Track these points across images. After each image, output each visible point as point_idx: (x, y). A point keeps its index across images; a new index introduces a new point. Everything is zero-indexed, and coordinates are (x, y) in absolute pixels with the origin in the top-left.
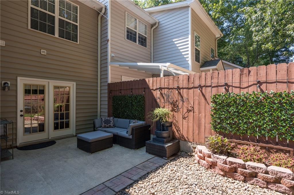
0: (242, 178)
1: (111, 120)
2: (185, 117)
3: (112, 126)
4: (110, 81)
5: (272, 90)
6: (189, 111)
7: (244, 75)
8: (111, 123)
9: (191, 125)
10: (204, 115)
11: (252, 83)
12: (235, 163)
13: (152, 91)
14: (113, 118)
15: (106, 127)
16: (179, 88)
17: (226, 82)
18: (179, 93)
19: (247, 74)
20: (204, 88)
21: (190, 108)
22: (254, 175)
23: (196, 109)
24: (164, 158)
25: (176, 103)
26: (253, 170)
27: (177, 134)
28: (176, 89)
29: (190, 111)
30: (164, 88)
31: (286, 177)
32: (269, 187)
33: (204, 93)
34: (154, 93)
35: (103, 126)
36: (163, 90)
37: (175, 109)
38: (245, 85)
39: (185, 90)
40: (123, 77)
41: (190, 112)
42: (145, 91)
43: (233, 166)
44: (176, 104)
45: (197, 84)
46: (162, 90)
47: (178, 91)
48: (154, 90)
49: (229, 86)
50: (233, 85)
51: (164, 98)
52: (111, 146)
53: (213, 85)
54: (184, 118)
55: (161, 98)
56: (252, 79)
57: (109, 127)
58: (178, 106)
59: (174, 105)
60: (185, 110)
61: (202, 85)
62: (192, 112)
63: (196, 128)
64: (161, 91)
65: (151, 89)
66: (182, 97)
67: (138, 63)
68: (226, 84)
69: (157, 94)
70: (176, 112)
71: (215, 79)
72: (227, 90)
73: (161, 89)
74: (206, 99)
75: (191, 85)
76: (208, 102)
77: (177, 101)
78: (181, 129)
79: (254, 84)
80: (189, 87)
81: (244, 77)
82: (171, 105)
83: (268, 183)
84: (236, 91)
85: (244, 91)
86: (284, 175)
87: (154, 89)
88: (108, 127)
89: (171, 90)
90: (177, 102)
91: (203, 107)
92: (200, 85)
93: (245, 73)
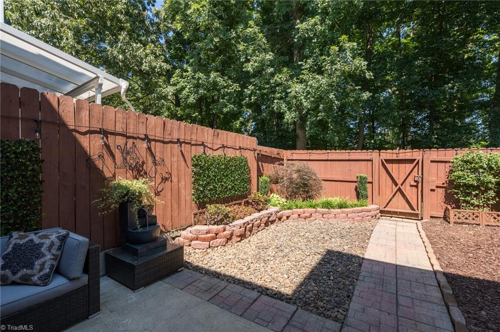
0: (249, 233)
2: (158, 192)
5: (230, 154)
6: (164, 180)
7: (215, 137)
9: (169, 203)
10: (184, 183)
11: (219, 146)
13: (74, 133)
16: (148, 140)
17: (203, 141)
19: (217, 136)
20: (183, 145)
21: (166, 176)
23: (175, 177)
24: (179, 270)
25: (142, 166)
28: (143, 139)
29: (167, 179)
30: (114, 134)
32: (259, 230)
33: (184, 154)
34: (84, 141)
36: (112, 137)
38: (215, 147)
39: (158, 144)
41: (167, 181)
43: (245, 226)
44: (143, 169)
45: (175, 136)
46: (107, 138)
47: (148, 145)
48: (85, 134)
49: (205, 146)
50: (208, 146)
51: (113, 156)
53: (192, 143)
54: (157, 194)
55: (107, 156)
60: (159, 180)
61: (181, 140)
62: (170, 180)
63: (175, 206)
64: (105, 139)
65: (71, 128)
66: (153, 156)
68: (203, 144)
69: (92, 145)
71: (194, 134)
73: (105, 133)
74: (185, 161)
75: (168, 138)
76: (187, 166)
77: (143, 163)
79: (221, 147)
80: (165, 140)
81: (215, 139)
82: (131, 171)
84: (210, 152)
85: (214, 154)
87: (84, 130)
89: (132, 140)
90: (145, 165)
91: (182, 173)
92: (178, 140)
93: (215, 134)
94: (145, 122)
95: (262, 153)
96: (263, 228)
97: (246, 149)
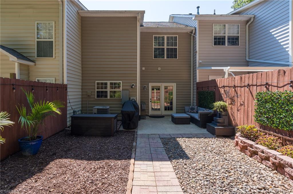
0: (249, 153)
1: (195, 108)
3: (195, 112)
6: (241, 105)
7: (281, 76)
8: (195, 110)
9: (242, 116)
10: (251, 108)
13: (219, 88)
14: (197, 107)
16: (235, 87)
17: (267, 82)
18: (235, 90)
19: (283, 75)
20: (251, 87)
21: (242, 103)
22: (256, 153)
23: (246, 104)
25: (233, 98)
26: (256, 150)
27: (233, 122)
28: (233, 87)
30: (226, 87)
33: (251, 91)
36: (226, 88)
37: (233, 102)
38: (281, 84)
39: (239, 88)
40: (210, 76)
42: (215, 89)
43: (245, 145)
47: (235, 89)
48: (220, 88)
49: (269, 85)
50: (272, 85)
52: (189, 124)
53: (258, 85)
54: (238, 110)
55: (225, 94)
56: (287, 79)
58: (234, 101)
59: (232, 100)
60: (239, 105)
61: (250, 84)
62: (243, 106)
63: (246, 119)
64: (224, 89)
66: (237, 94)
67: (212, 68)
68: (267, 84)
69: (222, 91)
70: (233, 105)
71: (259, 79)
72: (268, 89)
73: (224, 87)
74: (252, 96)
75: (243, 85)
76: (253, 99)
78: (236, 118)
80: (242, 86)
81: (281, 77)
82: (230, 100)
84: (275, 90)
85: (281, 90)
89: (230, 88)
91: (250, 102)
92: (248, 84)
93: (281, 73)
94: (234, 80)
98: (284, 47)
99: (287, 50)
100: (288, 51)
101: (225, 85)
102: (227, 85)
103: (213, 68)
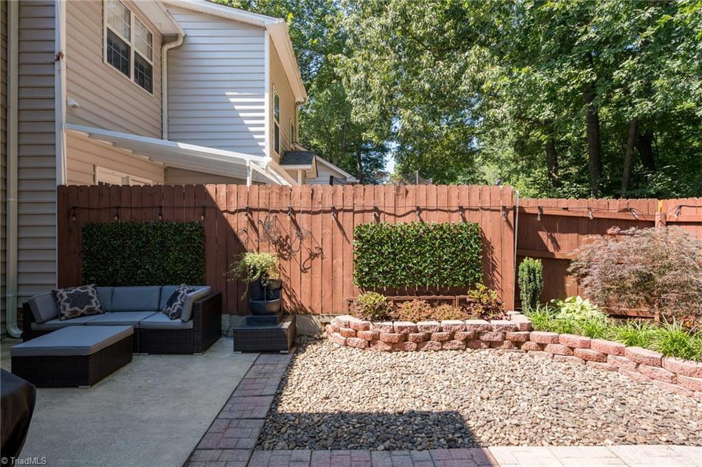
0: (414, 346)
1: (90, 294)
2: (305, 269)
3: (97, 308)
4: (64, 179)
6: (313, 256)
7: (400, 197)
8: (93, 301)
9: (317, 282)
10: (341, 261)
11: (410, 209)
12: (406, 327)
13: (225, 214)
14: (96, 287)
15: (79, 314)
16: (292, 212)
17: (376, 205)
18: (294, 221)
19: (405, 195)
20: (340, 214)
21: (316, 251)
22: (428, 338)
23: (327, 253)
24: (281, 352)
25: (286, 241)
26: (427, 331)
27: (289, 305)
28: (286, 212)
29: (316, 255)
30: (256, 210)
31: (459, 329)
32: (444, 347)
33: (342, 224)
34: (233, 220)
35: (67, 314)
36: (255, 214)
37: (285, 253)
38: (401, 212)
39: (305, 216)
40: (98, 169)
41: (316, 258)
42: (204, 215)
43: (403, 332)
44: (287, 243)
45: (328, 205)
46: (252, 214)
47: (292, 217)
48: (233, 213)
49: (380, 212)
50: (386, 211)
51: (257, 231)
52: (128, 361)
53: (356, 210)
54: (303, 270)
55: (250, 230)
56: (410, 204)
57: (86, 313)
58: (290, 248)
59: (282, 246)
60: (306, 255)
61: (337, 208)
62: (320, 257)
63: (327, 286)
64: (249, 215)
65: (222, 209)
66: (298, 228)
67: (179, 143)
68: (376, 209)
69: (238, 223)
70: (285, 259)
71: (359, 198)
72: (378, 219)
73: (249, 210)
74: (344, 234)
75: (318, 207)
76: (347, 239)
77: (287, 237)
78: (298, 292)
79: (412, 211)
80: (314, 210)
81: (400, 199)
82: (274, 246)
83: (443, 342)
84: (390, 220)
85: (400, 222)
86: (457, 327)
87: (233, 209)
88: (83, 315)
89: (274, 214)
90: (289, 239)
91: (338, 248)
92: (333, 208)
93: (401, 192)
94: (289, 194)
95: (545, 212)
96: (456, 346)
97: (477, 210)
98: (256, 137)
99: (260, 144)
100: (263, 147)
101: (254, 205)
102: (262, 206)
103: (182, 145)
